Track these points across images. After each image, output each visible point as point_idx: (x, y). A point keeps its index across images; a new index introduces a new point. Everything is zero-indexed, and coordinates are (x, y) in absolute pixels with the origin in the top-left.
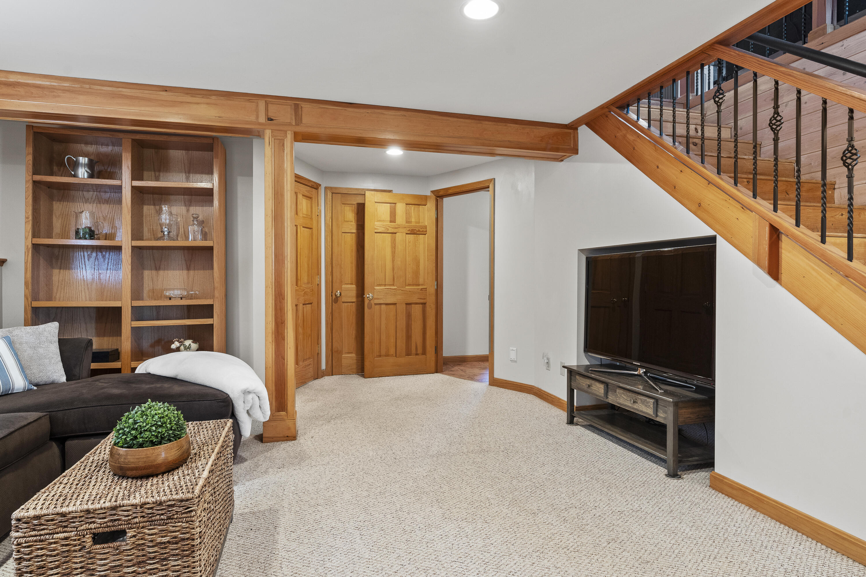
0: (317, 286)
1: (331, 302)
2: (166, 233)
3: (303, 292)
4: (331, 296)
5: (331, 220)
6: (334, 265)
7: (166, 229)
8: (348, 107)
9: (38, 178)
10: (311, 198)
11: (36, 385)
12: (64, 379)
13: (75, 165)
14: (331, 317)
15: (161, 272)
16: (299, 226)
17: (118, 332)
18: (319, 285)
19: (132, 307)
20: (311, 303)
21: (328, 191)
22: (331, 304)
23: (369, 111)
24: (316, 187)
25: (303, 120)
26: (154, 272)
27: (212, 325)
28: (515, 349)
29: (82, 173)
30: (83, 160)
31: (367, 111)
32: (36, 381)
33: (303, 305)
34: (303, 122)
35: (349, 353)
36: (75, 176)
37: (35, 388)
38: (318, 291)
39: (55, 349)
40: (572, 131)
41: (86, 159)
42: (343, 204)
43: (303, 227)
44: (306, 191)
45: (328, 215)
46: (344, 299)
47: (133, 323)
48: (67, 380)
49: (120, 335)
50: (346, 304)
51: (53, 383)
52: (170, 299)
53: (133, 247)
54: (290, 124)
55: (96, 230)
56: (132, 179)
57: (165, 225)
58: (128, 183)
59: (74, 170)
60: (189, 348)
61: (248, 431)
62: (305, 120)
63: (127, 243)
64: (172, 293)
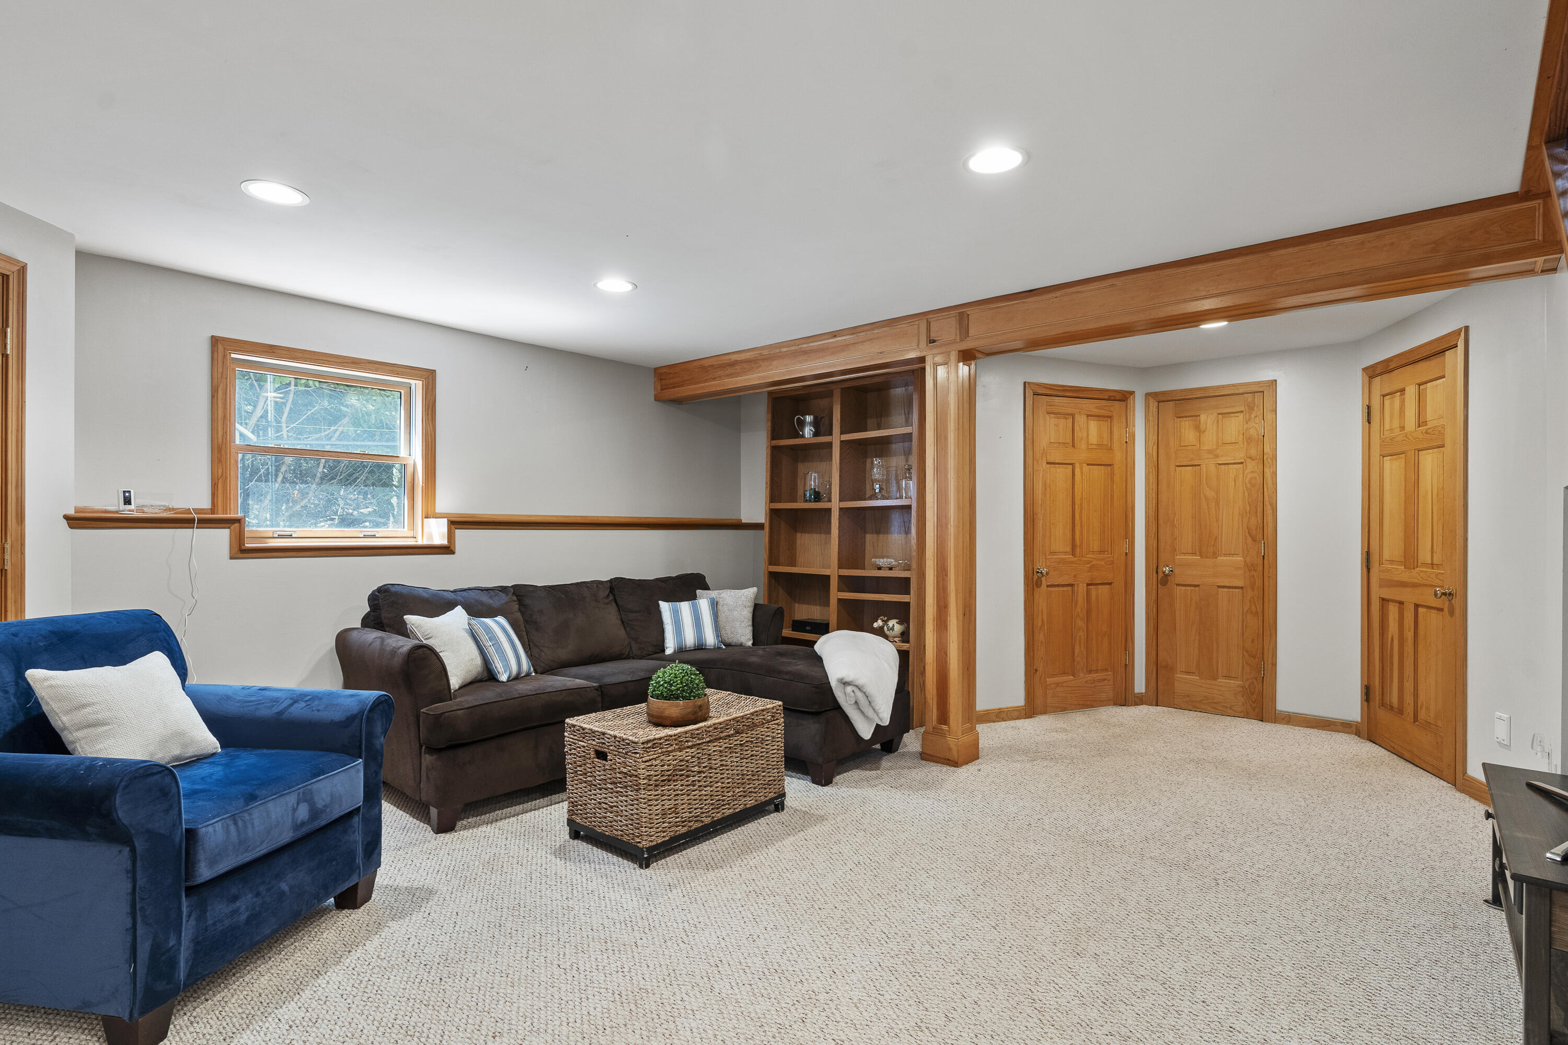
0: (1123, 557)
1: (1155, 583)
2: (877, 491)
3: (1088, 565)
4: (1155, 572)
5: (1155, 447)
6: (1161, 522)
7: (878, 486)
8: (1026, 297)
9: (775, 443)
10: (1110, 417)
11: (728, 645)
12: (750, 643)
13: (802, 424)
14: (1155, 609)
15: (881, 536)
16: (1077, 466)
17: (827, 603)
18: (1129, 557)
19: (839, 576)
20: (1110, 584)
21: (1151, 400)
22: (1155, 587)
23: (1058, 294)
24: (1124, 397)
25: (970, 332)
26: (875, 536)
27: (908, 604)
28: (1505, 716)
29: (808, 431)
30: (809, 418)
31: (1055, 295)
32: (728, 641)
33: (1088, 585)
34: (970, 335)
35: (1187, 673)
36: (803, 436)
37: (724, 647)
38: (1126, 564)
39: (747, 613)
40: (1540, 201)
41: (812, 417)
42: (1178, 418)
43: (1088, 465)
44: (1097, 408)
45: (1151, 439)
46: (1179, 580)
47: (840, 593)
48: (753, 644)
49: (829, 606)
50: (1183, 588)
51: (741, 645)
52: (880, 568)
53: (841, 509)
54: (953, 342)
55: (822, 491)
56: (841, 433)
57: (877, 481)
58: (837, 438)
59: (803, 431)
60: (892, 629)
61: (866, 731)
62: (972, 331)
63: (835, 505)
64: (881, 562)
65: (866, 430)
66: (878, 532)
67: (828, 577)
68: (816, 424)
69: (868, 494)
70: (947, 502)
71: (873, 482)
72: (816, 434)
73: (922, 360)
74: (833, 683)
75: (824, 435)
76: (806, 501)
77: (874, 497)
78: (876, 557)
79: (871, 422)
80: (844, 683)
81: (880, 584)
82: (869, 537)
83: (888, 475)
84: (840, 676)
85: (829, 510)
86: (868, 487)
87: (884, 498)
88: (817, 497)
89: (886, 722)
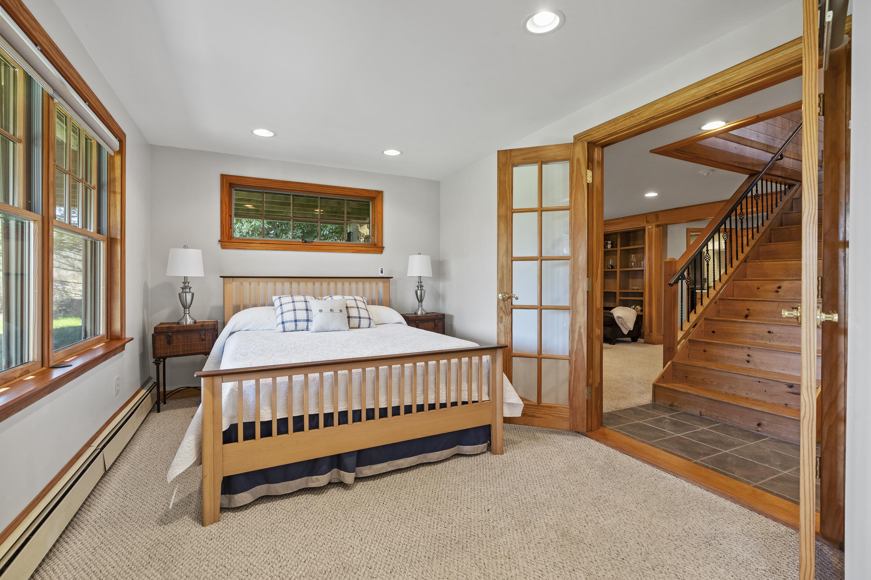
2: (633, 265)
19: (620, 292)
47: (620, 297)
52: (634, 290)
53: (620, 271)
54: (654, 222)
55: (614, 265)
56: (621, 247)
57: (633, 262)
58: (619, 248)
59: (607, 246)
60: (638, 309)
61: (626, 332)
62: (660, 219)
63: (618, 270)
64: (634, 288)
65: (629, 246)
66: (634, 278)
67: (616, 292)
68: (612, 244)
69: (630, 266)
70: (652, 268)
71: (632, 262)
72: (612, 247)
73: (645, 227)
74: (615, 317)
75: (615, 248)
76: (608, 268)
77: (632, 267)
78: (632, 286)
79: (631, 243)
80: (619, 317)
81: (634, 294)
82: (631, 280)
83: (637, 260)
84: (617, 315)
85: (616, 271)
86: (630, 263)
87: (635, 267)
88: (613, 267)
89: (632, 329)
